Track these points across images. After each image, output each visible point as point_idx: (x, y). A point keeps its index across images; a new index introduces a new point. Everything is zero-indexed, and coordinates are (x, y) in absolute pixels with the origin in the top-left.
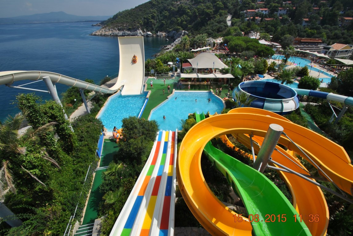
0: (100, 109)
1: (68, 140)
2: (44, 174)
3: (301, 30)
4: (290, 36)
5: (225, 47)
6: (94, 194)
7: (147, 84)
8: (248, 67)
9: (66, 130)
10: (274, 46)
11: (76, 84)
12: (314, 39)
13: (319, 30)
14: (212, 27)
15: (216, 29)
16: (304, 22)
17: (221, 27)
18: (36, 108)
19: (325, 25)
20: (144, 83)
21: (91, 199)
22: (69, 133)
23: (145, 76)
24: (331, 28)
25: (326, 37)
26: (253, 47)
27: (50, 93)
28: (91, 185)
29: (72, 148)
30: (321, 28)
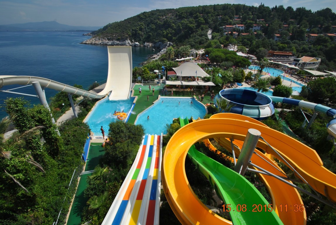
0: (88, 114)
1: (54, 144)
2: (28, 179)
3: (273, 43)
4: (264, 49)
5: (206, 58)
6: (78, 199)
7: (134, 90)
8: (228, 76)
9: (53, 134)
10: (250, 58)
11: (65, 89)
12: (285, 52)
13: (289, 44)
14: (195, 40)
15: (198, 41)
16: (276, 37)
17: (203, 40)
18: (23, 112)
19: (294, 41)
20: (131, 89)
21: (75, 204)
22: (55, 137)
23: (132, 82)
24: (299, 43)
25: (295, 51)
26: (232, 58)
27: (38, 97)
28: (75, 190)
29: (58, 152)
30: (291, 42)
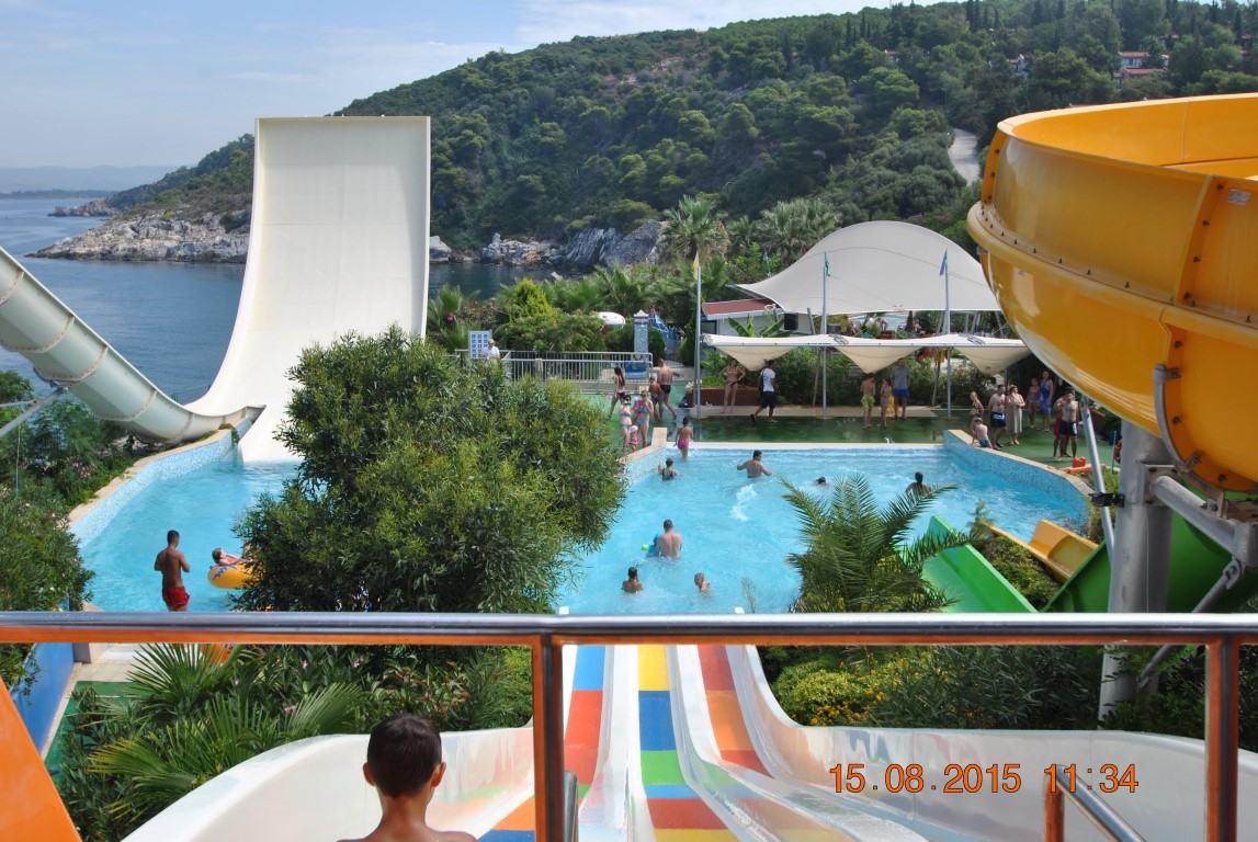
15: (886, 198)
17: (924, 190)
